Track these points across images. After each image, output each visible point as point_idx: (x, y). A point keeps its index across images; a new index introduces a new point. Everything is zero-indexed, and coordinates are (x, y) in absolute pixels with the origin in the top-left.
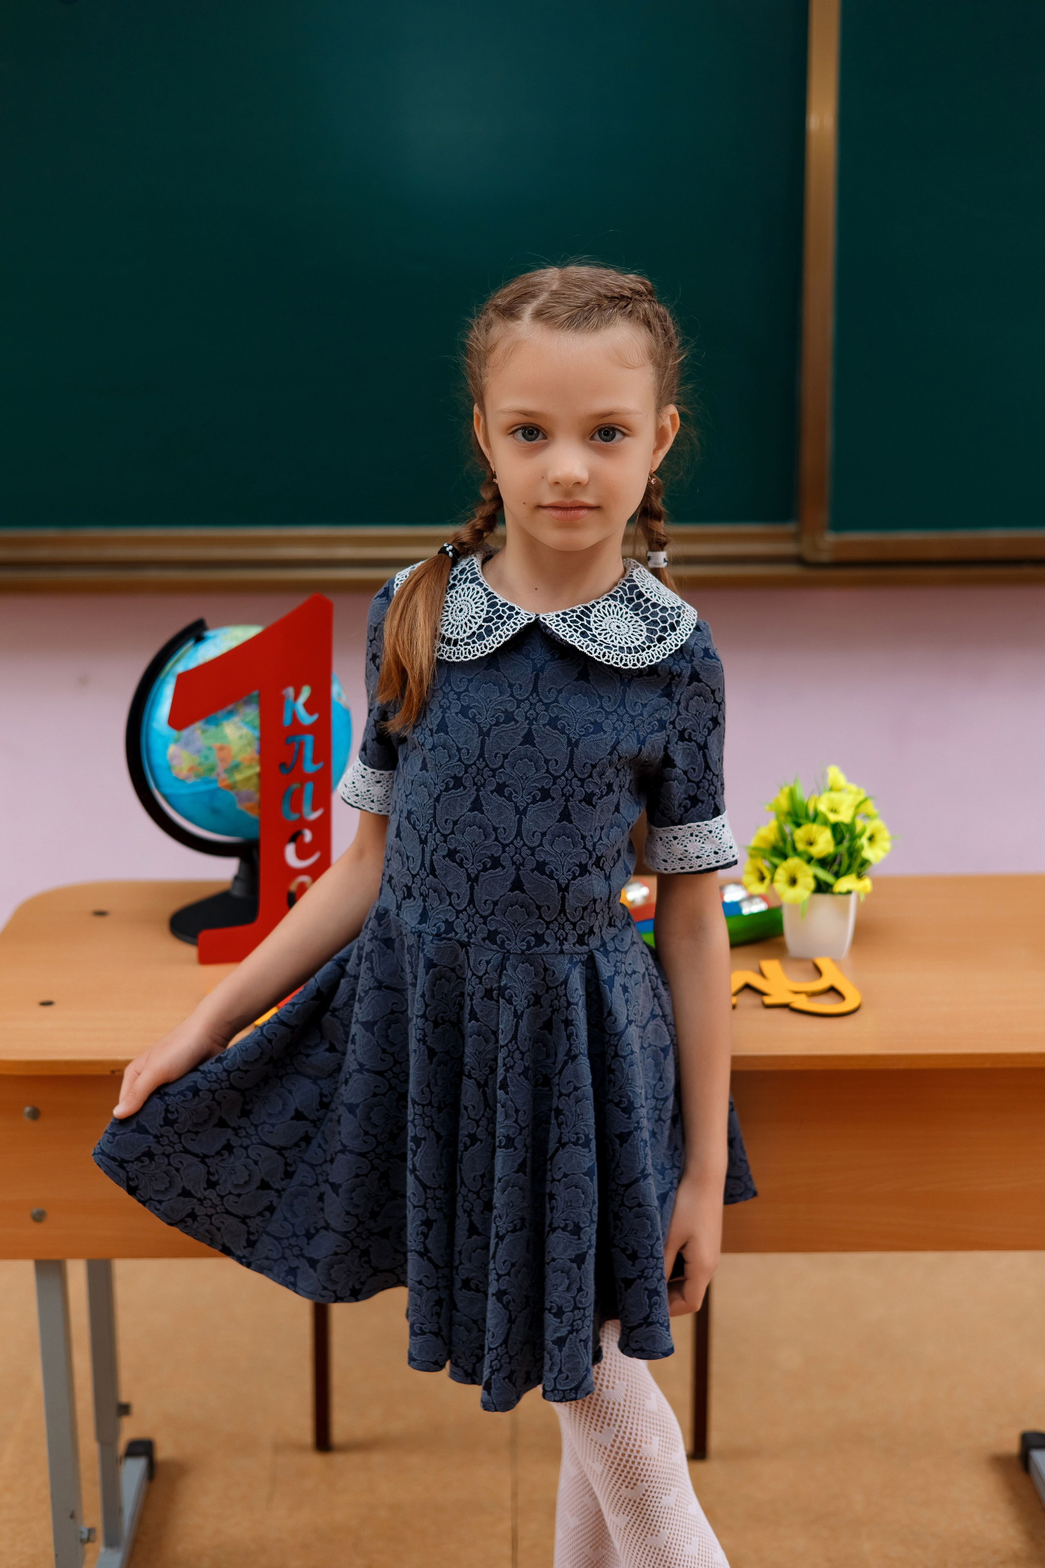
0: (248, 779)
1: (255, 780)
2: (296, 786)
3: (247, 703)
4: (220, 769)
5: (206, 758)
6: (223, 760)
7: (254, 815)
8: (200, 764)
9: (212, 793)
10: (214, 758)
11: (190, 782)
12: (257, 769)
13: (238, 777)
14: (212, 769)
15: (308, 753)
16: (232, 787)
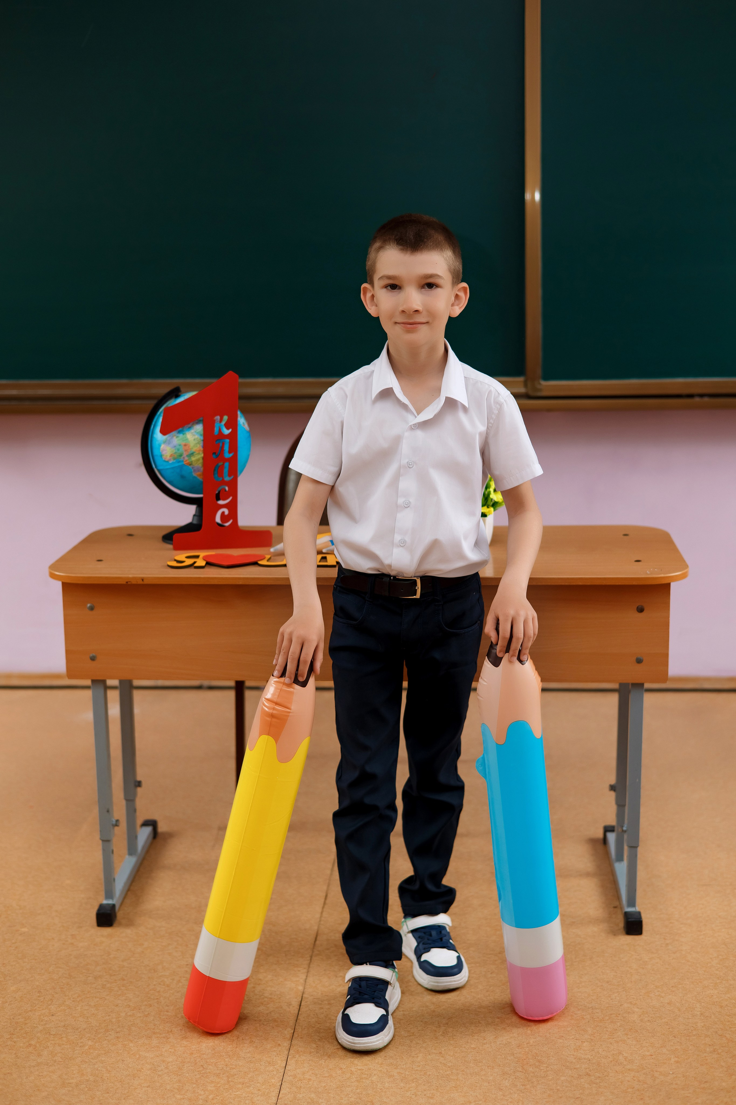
0: (198, 460)
1: (201, 461)
2: (221, 464)
3: (198, 423)
4: (185, 455)
5: (178, 450)
6: (186, 451)
7: (200, 479)
8: (175, 453)
9: (181, 467)
10: (182, 450)
11: (170, 462)
12: (202, 455)
13: (193, 459)
14: (181, 455)
15: (226, 448)
16: (190, 464)
